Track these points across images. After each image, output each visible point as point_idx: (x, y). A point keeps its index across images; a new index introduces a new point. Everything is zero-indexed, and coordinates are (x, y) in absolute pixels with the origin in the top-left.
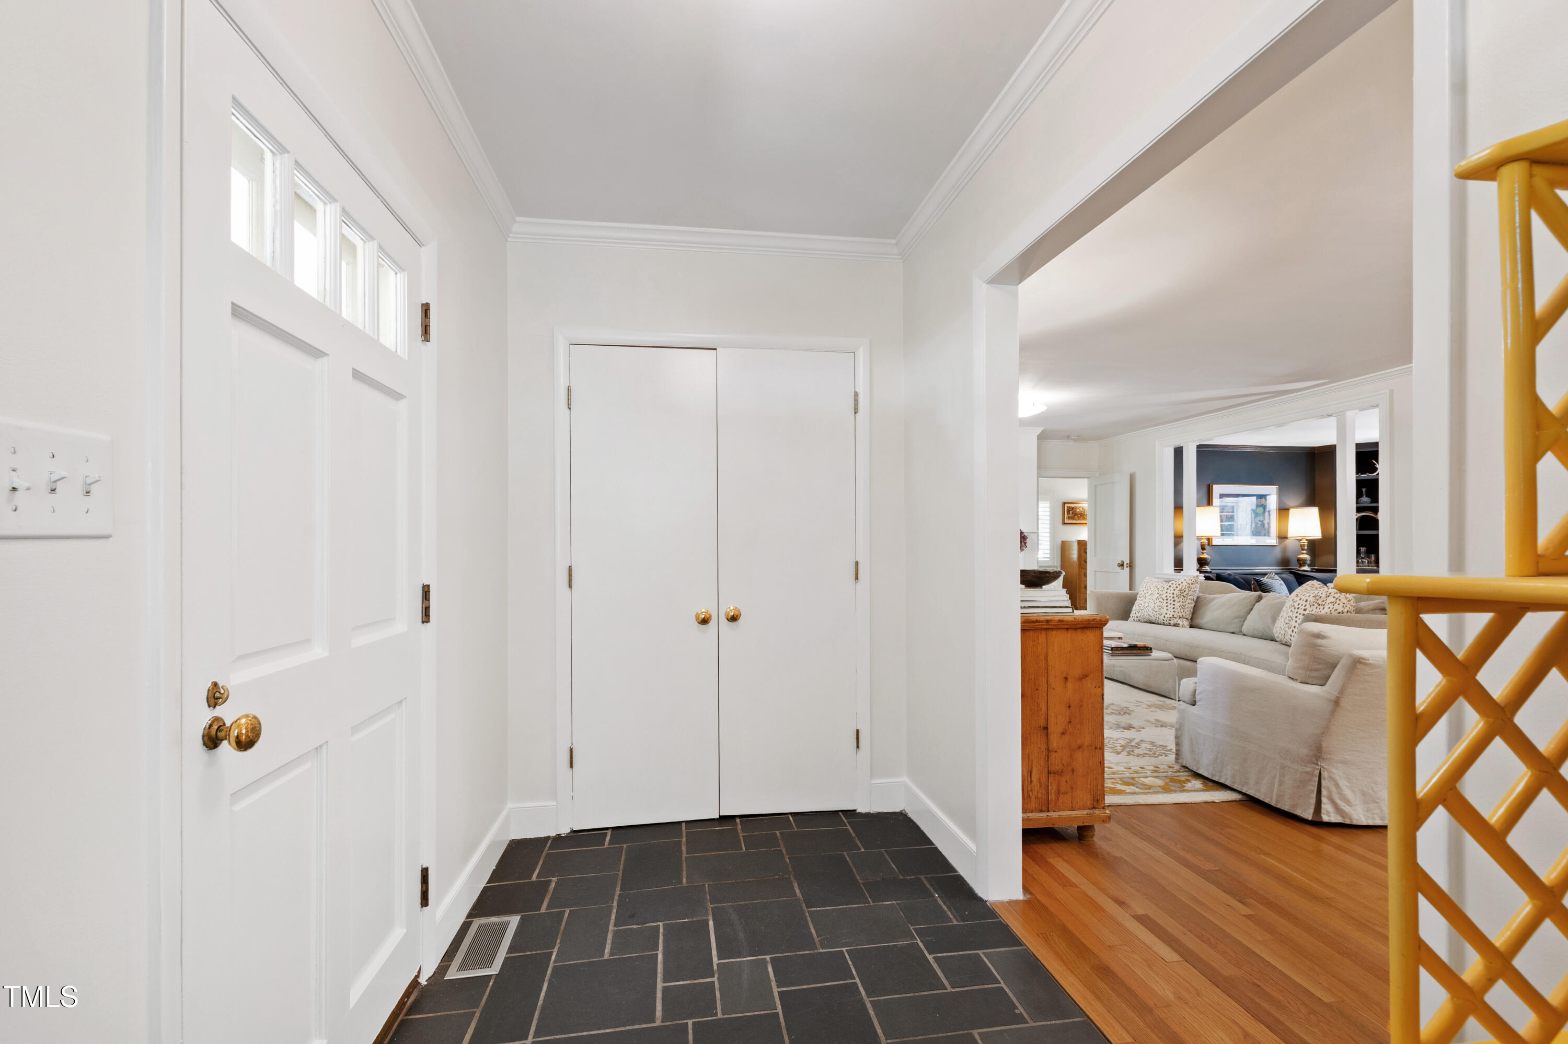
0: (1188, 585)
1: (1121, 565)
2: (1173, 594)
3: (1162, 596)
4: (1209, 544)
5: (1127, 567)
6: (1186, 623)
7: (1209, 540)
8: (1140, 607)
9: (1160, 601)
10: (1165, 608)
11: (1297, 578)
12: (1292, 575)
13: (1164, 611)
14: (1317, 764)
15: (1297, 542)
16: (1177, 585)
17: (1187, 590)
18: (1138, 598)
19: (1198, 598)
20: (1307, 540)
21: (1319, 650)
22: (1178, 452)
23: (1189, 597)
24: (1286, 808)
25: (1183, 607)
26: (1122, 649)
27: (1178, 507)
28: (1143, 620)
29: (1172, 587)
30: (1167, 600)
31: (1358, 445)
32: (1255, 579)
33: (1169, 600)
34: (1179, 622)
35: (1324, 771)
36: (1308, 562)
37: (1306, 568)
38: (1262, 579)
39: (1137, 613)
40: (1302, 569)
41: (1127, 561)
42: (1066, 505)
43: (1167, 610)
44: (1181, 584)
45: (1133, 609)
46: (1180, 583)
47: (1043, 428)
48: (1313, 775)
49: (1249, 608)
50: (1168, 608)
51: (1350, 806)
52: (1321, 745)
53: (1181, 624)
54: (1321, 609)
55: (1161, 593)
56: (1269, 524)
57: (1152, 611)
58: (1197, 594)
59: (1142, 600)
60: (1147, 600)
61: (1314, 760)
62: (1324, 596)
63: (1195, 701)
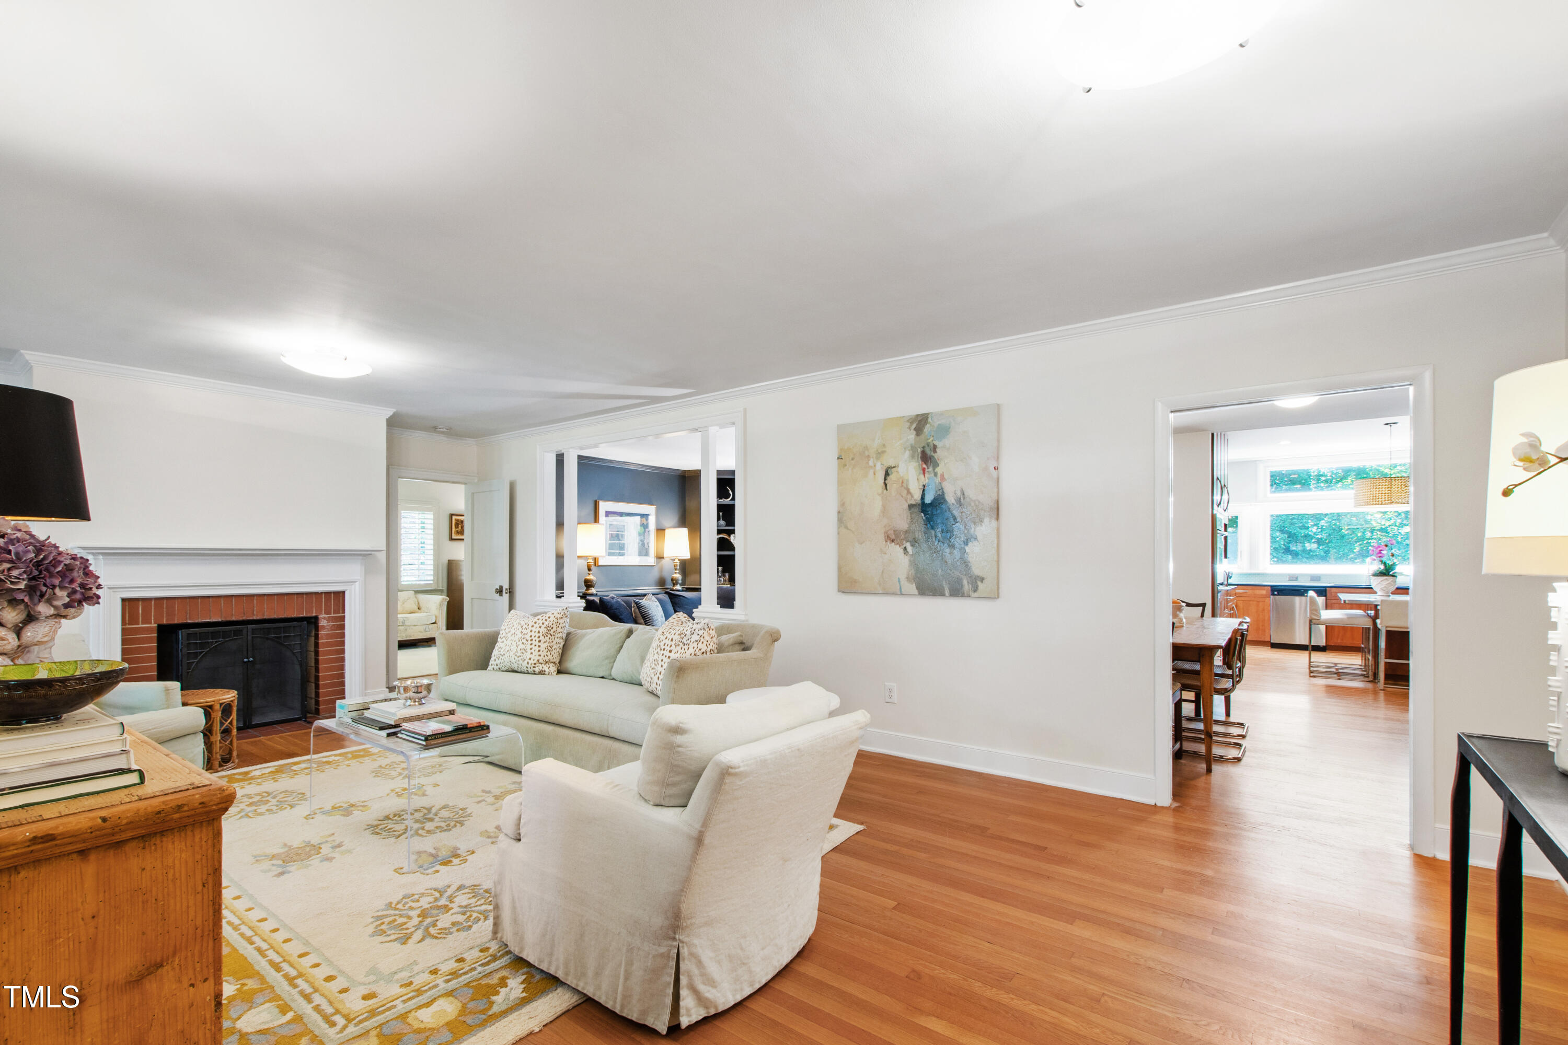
0: (556, 620)
1: (500, 591)
2: (539, 632)
3: (526, 636)
4: (595, 564)
5: (506, 593)
6: (553, 669)
7: (595, 560)
8: (500, 651)
9: (523, 643)
10: (529, 651)
11: (670, 598)
12: (667, 596)
13: (528, 655)
14: (674, 939)
15: (671, 561)
16: (544, 621)
17: (555, 626)
18: (499, 640)
19: (568, 634)
20: (679, 560)
21: (678, 752)
22: (560, 460)
23: (557, 636)
24: (634, 1017)
25: (549, 648)
26: (444, 735)
27: (560, 524)
28: (504, 669)
29: (537, 623)
30: (532, 640)
31: (719, 472)
32: (634, 601)
33: (534, 640)
34: (546, 668)
35: (683, 947)
36: (680, 582)
37: (678, 587)
38: (641, 601)
39: (497, 659)
40: (675, 588)
41: (506, 586)
42: (454, 518)
43: (532, 653)
44: (548, 620)
45: (493, 654)
46: (547, 618)
47: (395, 410)
48: (668, 956)
49: (619, 645)
50: (533, 651)
51: (715, 987)
52: (679, 908)
53: (547, 671)
54: (686, 650)
55: (525, 631)
56: (648, 543)
57: (514, 656)
58: (568, 629)
59: (503, 642)
60: (509, 642)
61: (671, 933)
62: (688, 633)
63: (519, 834)
